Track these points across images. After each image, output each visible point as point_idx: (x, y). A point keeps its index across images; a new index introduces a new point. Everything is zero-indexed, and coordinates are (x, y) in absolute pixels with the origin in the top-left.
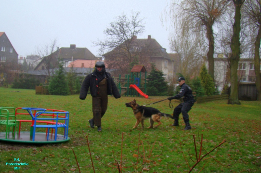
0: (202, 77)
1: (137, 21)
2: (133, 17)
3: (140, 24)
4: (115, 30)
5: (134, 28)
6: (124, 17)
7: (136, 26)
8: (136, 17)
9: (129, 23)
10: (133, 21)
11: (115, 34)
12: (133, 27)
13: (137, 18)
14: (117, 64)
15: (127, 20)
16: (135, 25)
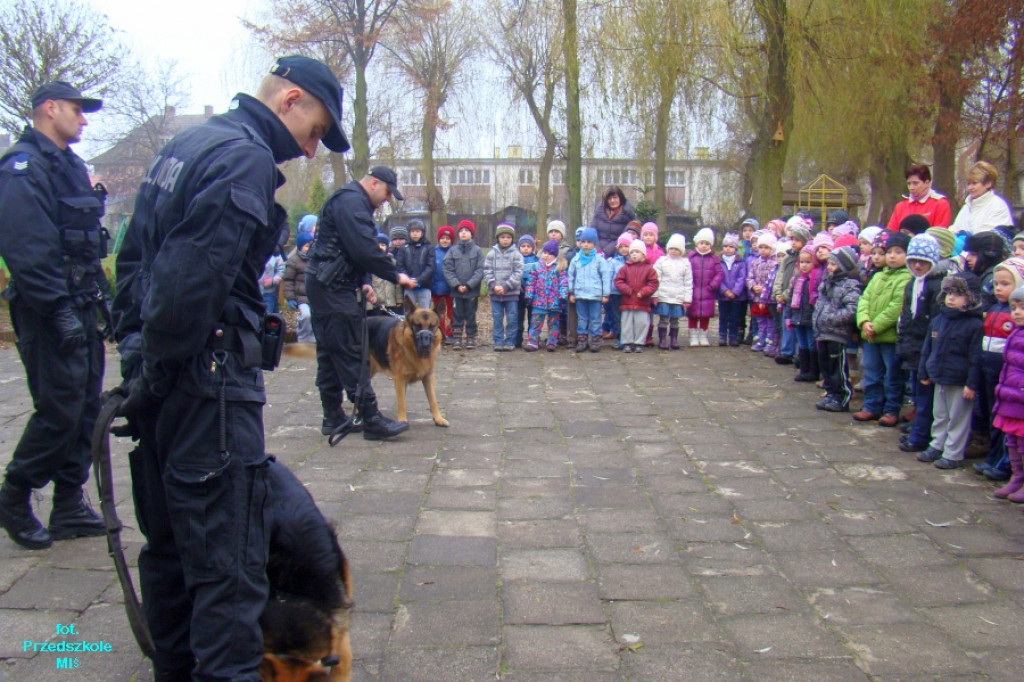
0: (316, 204)
1: (170, 83)
2: (162, 72)
3: (178, 88)
4: (121, 105)
5: (166, 97)
6: (140, 73)
7: (169, 95)
8: (169, 73)
9: (154, 86)
10: (163, 82)
11: (120, 112)
12: (162, 96)
13: (172, 74)
14: (132, 183)
15: (147, 81)
16: (167, 91)
